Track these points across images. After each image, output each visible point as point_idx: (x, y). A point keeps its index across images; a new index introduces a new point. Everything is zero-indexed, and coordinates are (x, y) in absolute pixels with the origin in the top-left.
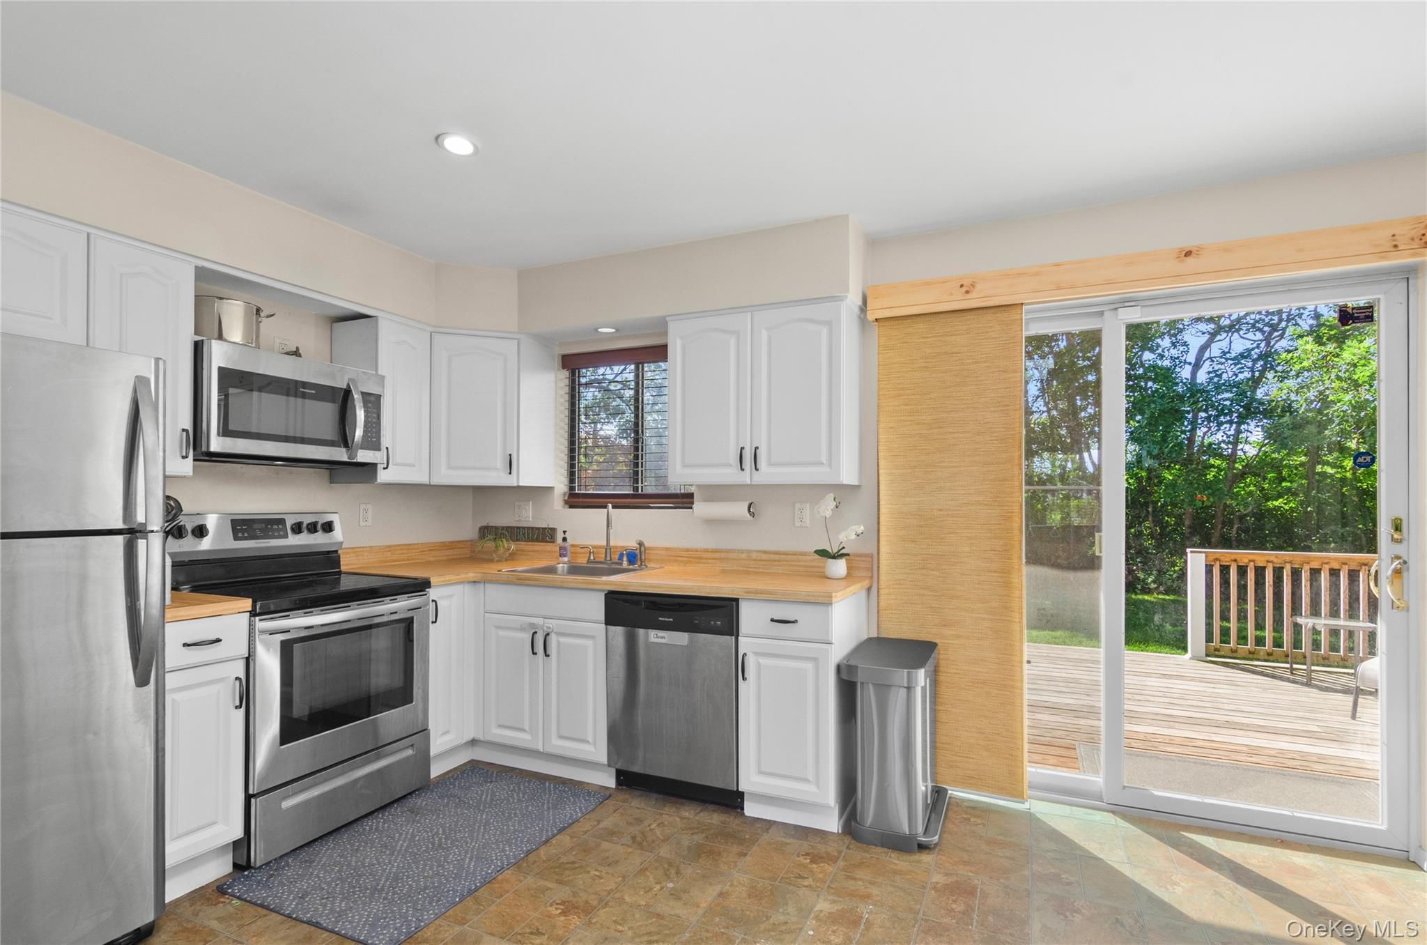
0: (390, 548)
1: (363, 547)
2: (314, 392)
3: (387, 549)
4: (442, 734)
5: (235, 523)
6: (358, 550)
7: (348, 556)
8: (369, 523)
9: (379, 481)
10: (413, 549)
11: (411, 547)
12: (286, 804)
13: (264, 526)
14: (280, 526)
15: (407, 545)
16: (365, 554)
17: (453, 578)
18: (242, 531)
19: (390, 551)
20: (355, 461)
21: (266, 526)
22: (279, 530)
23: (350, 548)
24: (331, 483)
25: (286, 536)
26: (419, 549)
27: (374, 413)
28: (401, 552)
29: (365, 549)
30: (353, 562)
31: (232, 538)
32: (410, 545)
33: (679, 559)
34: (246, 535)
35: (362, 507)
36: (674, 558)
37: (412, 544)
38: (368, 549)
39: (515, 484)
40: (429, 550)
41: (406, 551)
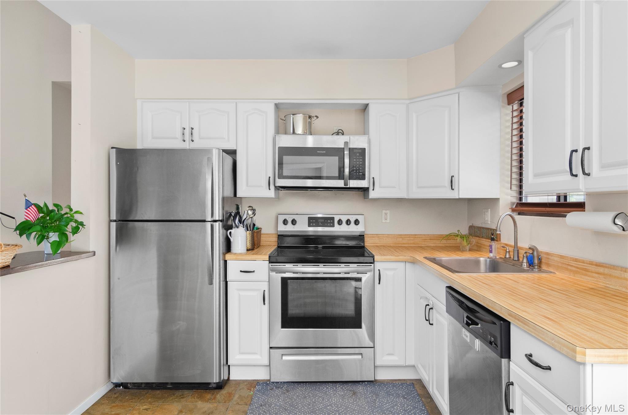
0: (401, 236)
1: (383, 234)
2: (325, 152)
3: (399, 237)
4: (388, 354)
5: (310, 219)
6: (380, 236)
7: (374, 239)
8: (388, 221)
9: (370, 197)
10: (418, 238)
11: (416, 236)
12: (285, 358)
13: (323, 220)
14: (331, 221)
15: (413, 235)
16: (384, 239)
17: (393, 258)
18: (313, 222)
19: (401, 238)
20: (348, 186)
21: (325, 221)
22: (330, 223)
23: (375, 234)
24: (364, 199)
25: (333, 226)
26: (422, 238)
27: (361, 159)
28: (409, 239)
29: (384, 236)
30: (377, 242)
31: (307, 226)
32: (415, 235)
33: (569, 267)
34: (314, 224)
35: (384, 211)
36: (566, 266)
37: (417, 235)
38: (387, 236)
39: (458, 198)
40: (430, 239)
41: (412, 239)
